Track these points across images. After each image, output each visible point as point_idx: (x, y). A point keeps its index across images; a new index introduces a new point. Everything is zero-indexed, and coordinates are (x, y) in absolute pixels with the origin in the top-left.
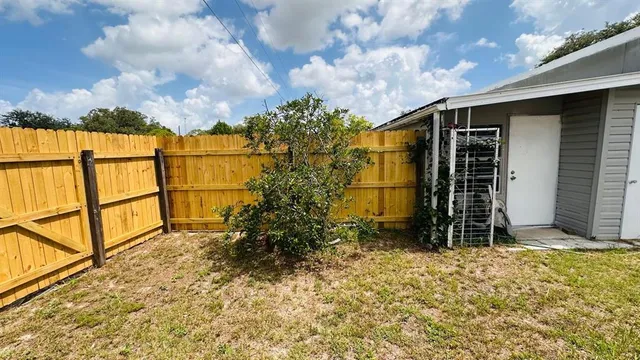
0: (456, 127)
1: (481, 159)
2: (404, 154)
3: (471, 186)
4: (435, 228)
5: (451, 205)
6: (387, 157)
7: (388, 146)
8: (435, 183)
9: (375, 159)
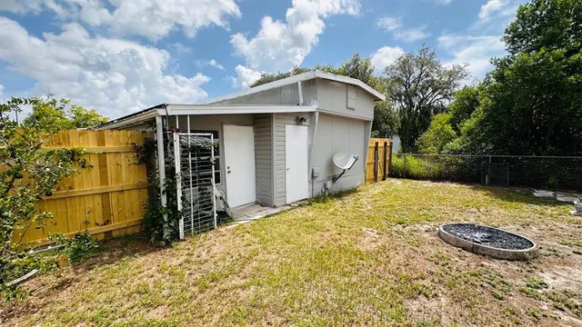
0: (178, 131)
1: (202, 158)
2: (131, 155)
3: (195, 182)
4: (166, 225)
5: (179, 201)
6: (109, 158)
7: (110, 146)
8: (162, 182)
9: (94, 162)
